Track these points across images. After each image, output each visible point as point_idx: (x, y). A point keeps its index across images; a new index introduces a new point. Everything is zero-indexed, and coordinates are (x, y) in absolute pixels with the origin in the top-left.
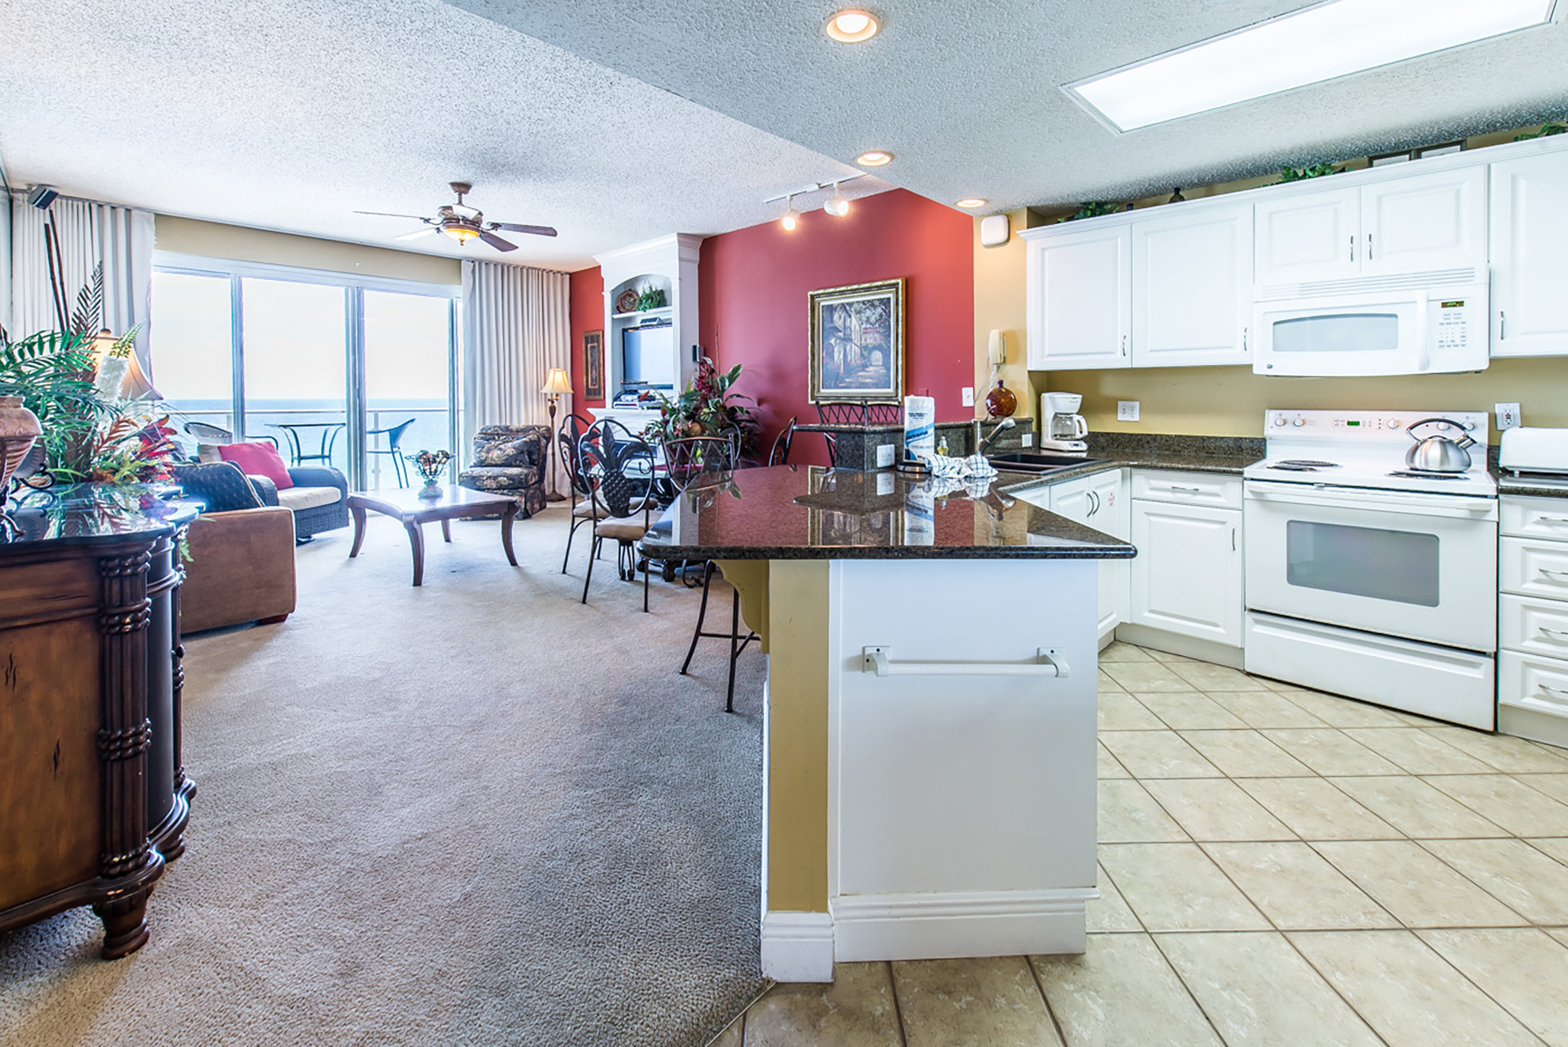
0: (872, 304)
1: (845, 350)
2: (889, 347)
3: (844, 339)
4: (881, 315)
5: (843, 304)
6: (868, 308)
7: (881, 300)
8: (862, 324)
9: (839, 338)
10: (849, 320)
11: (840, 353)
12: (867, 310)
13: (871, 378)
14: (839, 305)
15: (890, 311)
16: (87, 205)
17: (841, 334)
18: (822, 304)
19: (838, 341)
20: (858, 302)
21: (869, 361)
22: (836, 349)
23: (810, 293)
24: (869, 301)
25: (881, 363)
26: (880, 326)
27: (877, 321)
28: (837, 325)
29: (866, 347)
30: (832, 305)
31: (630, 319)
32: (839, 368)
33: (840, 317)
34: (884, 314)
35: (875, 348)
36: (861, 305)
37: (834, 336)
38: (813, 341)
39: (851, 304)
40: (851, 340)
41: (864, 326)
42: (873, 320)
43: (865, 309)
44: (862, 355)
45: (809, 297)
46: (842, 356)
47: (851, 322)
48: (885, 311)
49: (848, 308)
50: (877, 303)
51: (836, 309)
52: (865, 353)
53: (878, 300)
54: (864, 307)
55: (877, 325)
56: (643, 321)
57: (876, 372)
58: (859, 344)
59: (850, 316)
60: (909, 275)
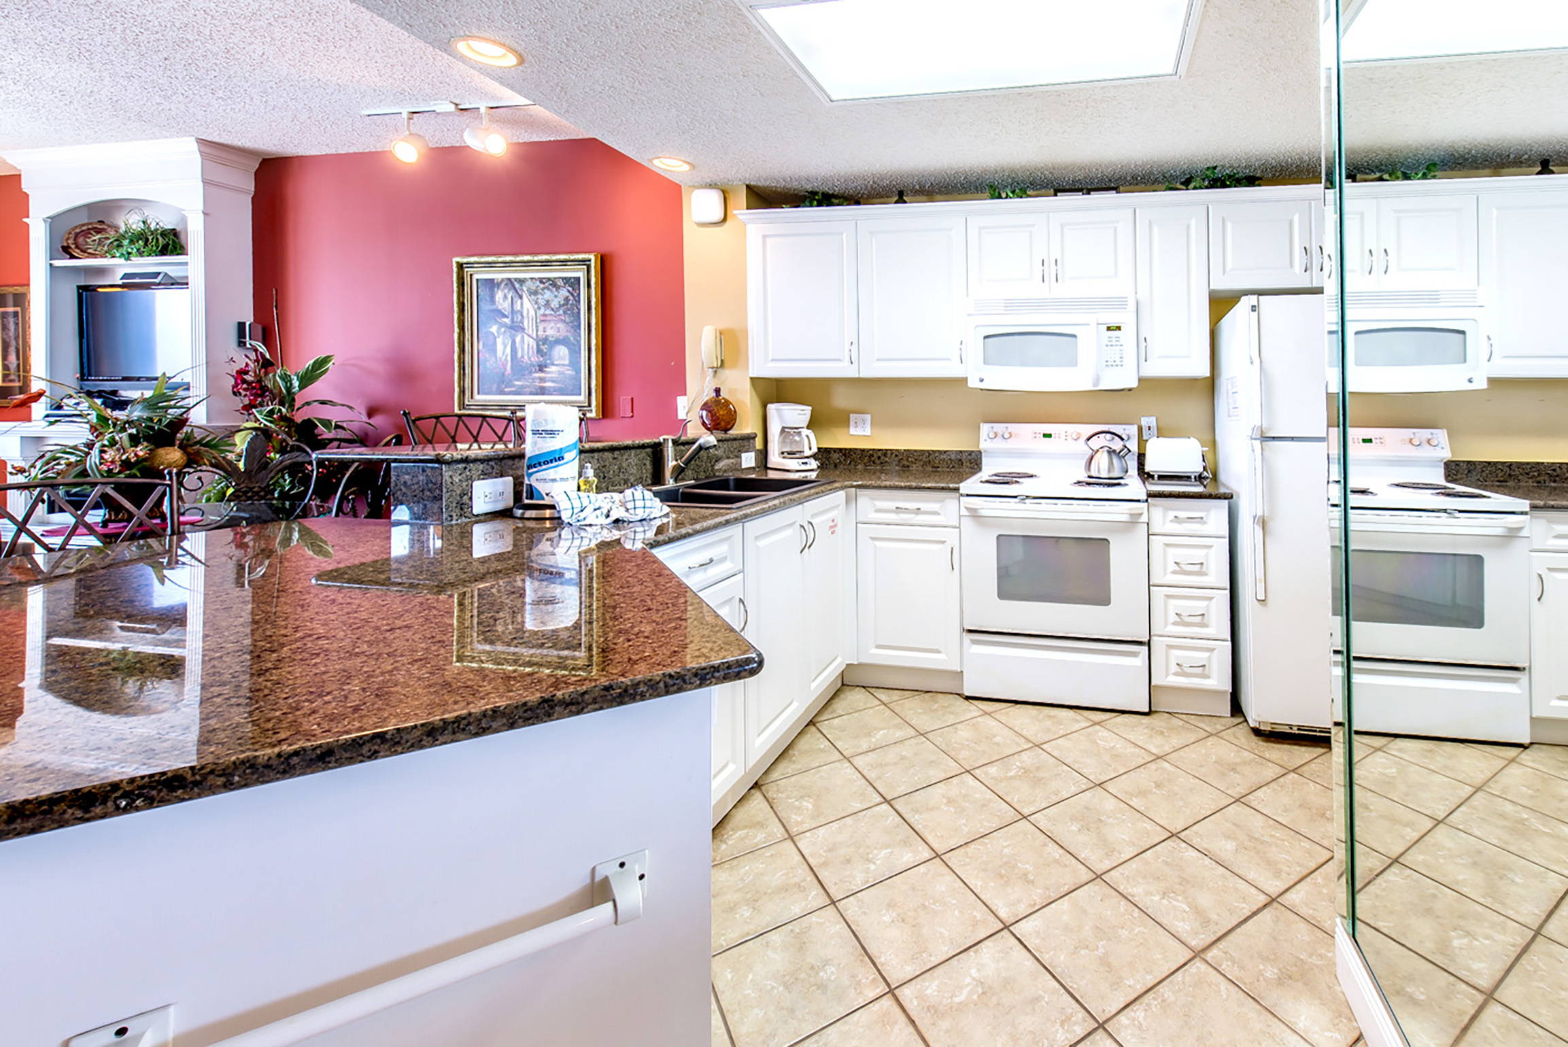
0: (553, 283)
1: (514, 342)
2: (579, 342)
3: (512, 328)
4: (567, 299)
5: (509, 279)
6: (548, 289)
7: (566, 280)
8: (539, 308)
9: (505, 325)
10: (519, 301)
11: (505, 347)
12: (546, 291)
13: (553, 381)
14: (503, 280)
15: (579, 294)
17: (507, 320)
18: (476, 277)
19: (503, 330)
20: (532, 279)
21: (550, 359)
22: (499, 341)
23: (456, 260)
24: (549, 279)
25: (567, 362)
26: (565, 312)
27: (561, 306)
28: (500, 307)
29: (545, 340)
30: (493, 280)
31: (101, 271)
32: (505, 366)
33: (505, 297)
34: (571, 298)
35: (558, 342)
36: (538, 283)
37: (496, 322)
38: (462, 328)
39: (522, 281)
40: (523, 329)
41: (542, 311)
42: (555, 304)
43: (543, 289)
44: (539, 351)
45: (455, 265)
46: (508, 350)
47: (522, 304)
48: (572, 295)
49: (517, 285)
50: (560, 283)
51: (499, 285)
52: (544, 348)
53: (563, 279)
54: (542, 286)
55: (561, 312)
56: (126, 276)
57: (561, 373)
58: (534, 336)
59: (521, 297)
60: (605, 249)
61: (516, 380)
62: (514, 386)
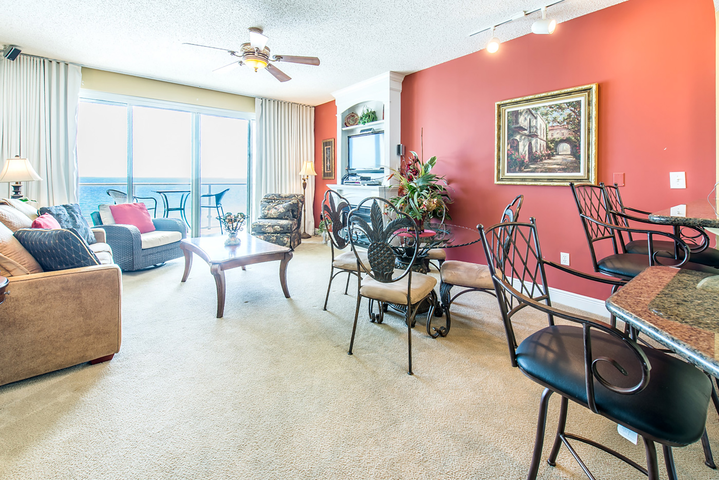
0: (560, 107)
1: (530, 144)
2: (579, 141)
3: (529, 136)
4: (570, 115)
5: (529, 109)
6: (555, 111)
7: (570, 104)
8: (549, 123)
9: (525, 135)
10: (535, 120)
11: (525, 146)
12: (554, 112)
13: (558, 165)
14: (524, 110)
15: (580, 112)
16: (42, 60)
17: (526, 132)
18: (508, 110)
19: (523, 137)
20: (544, 106)
21: (556, 151)
22: (521, 144)
23: (496, 104)
24: (556, 105)
25: (569, 153)
26: (568, 123)
27: (564, 120)
28: (522, 125)
29: (553, 141)
30: (518, 111)
31: (352, 131)
32: (524, 158)
33: (526, 119)
34: (573, 114)
35: (562, 141)
36: (548, 108)
37: (519, 133)
38: (499, 138)
39: (536, 109)
40: (537, 136)
41: (551, 124)
42: (560, 119)
43: (552, 112)
44: (548, 147)
45: (496, 106)
46: (527, 148)
47: (536, 122)
48: (574, 112)
49: (533, 112)
50: (565, 106)
51: (521, 113)
52: (552, 146)
53: (567, 103)
54: (551, 110)
55: (565, 123)
56: (362, 131)
57: (563, 159)
58: (545, 139)
59: (536, 118)
60: (602, 79)
61: (531, 164)
62: (530, 168)
